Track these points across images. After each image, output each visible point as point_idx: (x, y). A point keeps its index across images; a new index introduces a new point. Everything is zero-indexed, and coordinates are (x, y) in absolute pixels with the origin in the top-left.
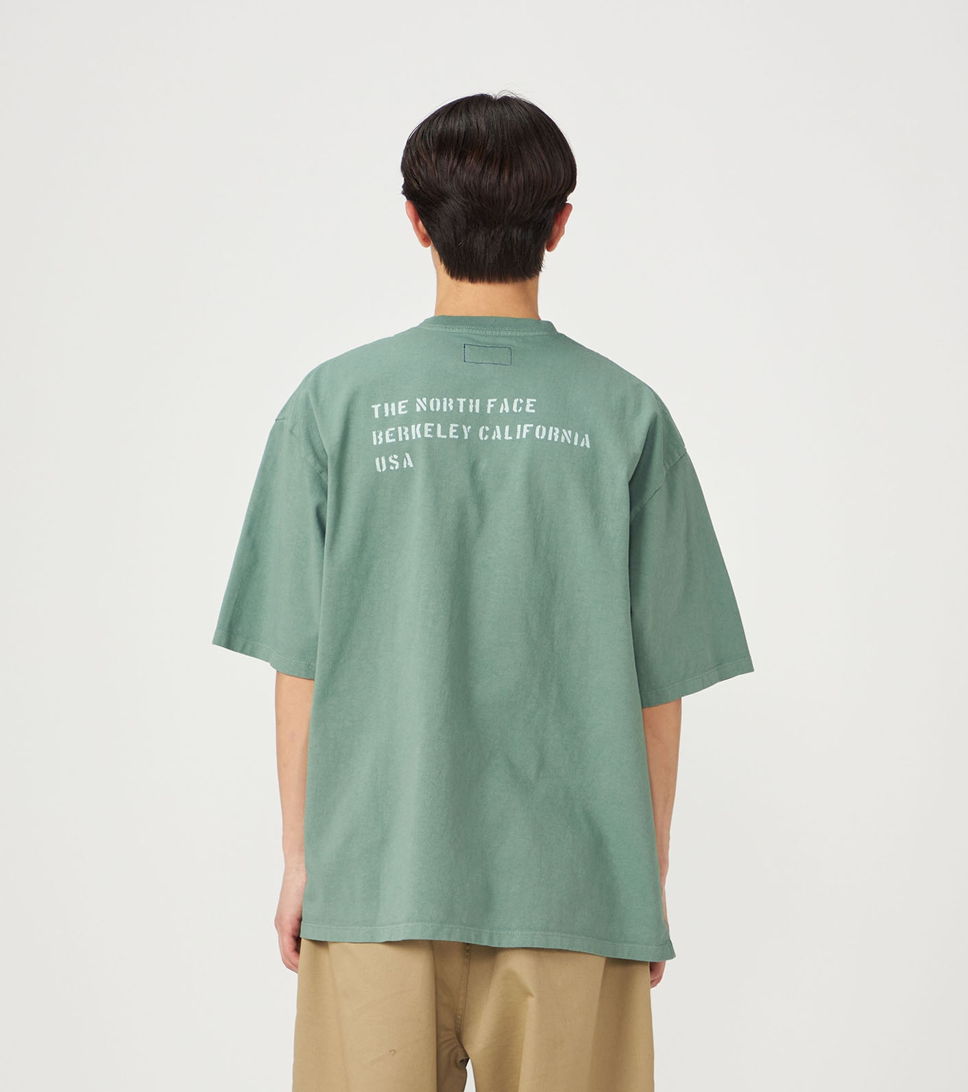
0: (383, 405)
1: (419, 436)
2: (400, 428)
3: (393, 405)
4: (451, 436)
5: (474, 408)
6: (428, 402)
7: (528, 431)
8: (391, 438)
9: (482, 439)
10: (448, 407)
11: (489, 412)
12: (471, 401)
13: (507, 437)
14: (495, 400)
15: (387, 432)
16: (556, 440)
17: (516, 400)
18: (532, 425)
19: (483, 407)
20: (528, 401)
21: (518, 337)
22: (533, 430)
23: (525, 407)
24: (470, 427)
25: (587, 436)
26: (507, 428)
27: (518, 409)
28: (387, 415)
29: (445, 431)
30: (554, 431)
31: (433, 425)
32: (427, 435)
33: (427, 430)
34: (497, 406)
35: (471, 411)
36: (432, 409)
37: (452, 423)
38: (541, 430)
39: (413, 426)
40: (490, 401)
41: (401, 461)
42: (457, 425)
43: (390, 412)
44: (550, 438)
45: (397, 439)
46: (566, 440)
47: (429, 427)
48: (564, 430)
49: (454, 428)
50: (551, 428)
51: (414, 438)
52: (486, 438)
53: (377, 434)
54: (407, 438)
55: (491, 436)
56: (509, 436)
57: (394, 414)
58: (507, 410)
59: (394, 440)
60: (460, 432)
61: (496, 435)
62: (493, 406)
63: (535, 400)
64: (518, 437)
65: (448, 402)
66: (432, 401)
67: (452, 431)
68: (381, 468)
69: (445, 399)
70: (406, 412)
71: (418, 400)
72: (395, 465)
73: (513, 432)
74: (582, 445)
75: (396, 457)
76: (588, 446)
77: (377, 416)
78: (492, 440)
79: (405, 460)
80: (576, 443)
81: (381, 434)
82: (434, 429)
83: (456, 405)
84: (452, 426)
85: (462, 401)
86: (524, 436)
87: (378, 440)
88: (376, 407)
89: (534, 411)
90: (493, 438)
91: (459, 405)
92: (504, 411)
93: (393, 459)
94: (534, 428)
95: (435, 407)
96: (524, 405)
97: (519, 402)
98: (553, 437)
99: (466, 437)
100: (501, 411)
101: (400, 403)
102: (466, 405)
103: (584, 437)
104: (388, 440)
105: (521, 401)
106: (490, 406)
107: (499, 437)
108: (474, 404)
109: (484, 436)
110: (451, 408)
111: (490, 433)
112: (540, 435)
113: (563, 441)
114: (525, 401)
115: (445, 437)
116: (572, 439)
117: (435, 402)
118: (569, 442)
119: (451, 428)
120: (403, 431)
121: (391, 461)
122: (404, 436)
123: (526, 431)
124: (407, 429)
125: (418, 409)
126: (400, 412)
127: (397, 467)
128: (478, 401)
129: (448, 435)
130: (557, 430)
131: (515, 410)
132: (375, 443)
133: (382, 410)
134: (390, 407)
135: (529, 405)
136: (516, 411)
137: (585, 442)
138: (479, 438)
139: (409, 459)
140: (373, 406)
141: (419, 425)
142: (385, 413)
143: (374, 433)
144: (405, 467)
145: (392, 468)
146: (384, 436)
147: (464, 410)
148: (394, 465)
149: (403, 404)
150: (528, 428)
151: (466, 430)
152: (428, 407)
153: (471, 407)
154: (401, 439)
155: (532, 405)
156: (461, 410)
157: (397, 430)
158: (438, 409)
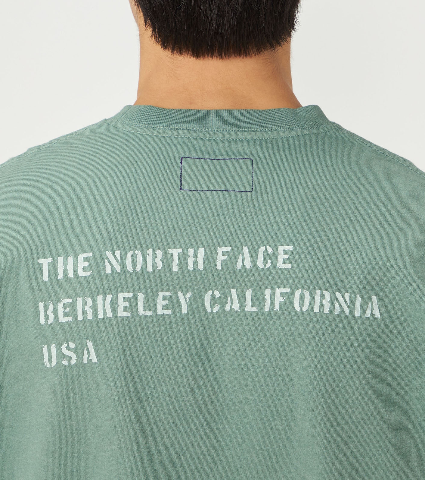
0: (55, 261)
1: (110, 315)
2: (79, 300)
3: (70, 260)
4: (160, 311)
5: (196, 263)
6: (124, 258)
7: (282, 299)
8: (66, 315)
9: (209, 310)
10: (154, 265)
11: (219, 267)
12: (191, 252)
13: (249, 308)
14: (228, 249)
15: (61, 305)
16: (326, 311)
17: (262, 249)
18: (288, 290)
19: (210, 260)
20: (281, 249)
21: (263, 140)
22: (289, 297)
23: (277, 259)
24: (189, 294)
25: (374, 298)
26: (249, 293)
27: (265, 263)
28: (61, 276)
29: (151, 305)
30: (323, 297)
31: (130, 295)
32: (121, 313)
33: (121, 304)
34: (232, 257)
35: (191, 267)
36: (130, 268)
37: (161, 290)
38: (302, 297)
39: (100, 298)
40: (220, 250)
41: (79, 352)
42: (168, 294)
43: (66, 271)
44: (317, 309)
45: (75, 317)
46: (342, 311)
47: (125, 299)
48: (338, 295)
49: (164, 298)
50: (318, 292)
51: (101, 316)
52: (216, 309)
53: (46, 308)
54: (90, 316)
55: (223, 305)
56: (252, 306)
57: (71, 274)
58: (248, 264)
59: (70, 319)
60: (173, 302)
61: (232, 303)
62: (225, 257)
63: (290, 248)
64: (267, 308)
65: (155, 256)
66: (129, 256)
67: (161, 302)
68: (50, 361)
69: (150, 252)
70: (88, 274)
71: (109, 254)
72: (71, 358)
73: (258, 300)
74: (368, 314)
75: (72, 345)
76: (377, 314)
77: (46, 277)
78: (226, 312)
79: (85, 349)
80: (357, 313)
81: (51, 307)
82: (133, 301)
83: (167, 259)
84: (161, 294)
85: (175, 252)
86: (277, 307)
87: (47, 317)
88: (45, 262)
89: (289, 266)
90: (228, 308)
91: (172, 260)
92: (243, 267)
93: (68, 348)
94: (291, 296)
95: (134, 265)
96: (274, 256)
97: (266, 252)
98: (322, 306)
99: (184, 310)
100: (239, 266)
101: (81, 257)
102: (183, 258)
103: (371, 301)
104: (62, 319)
105: (270, 250)
106: (220, 258)
107: (236, 306)
108: (196, 255)
109: (212, 306)
110: (160, 265)
111: (222, 301)
112: (302, 304)
113: (337, 312)
114: (276, 250)
115: (150, 313)
116: (352, 308)
117: (134, 257)
118: (347, 312)
119: (160, 298)
120: (84, 304)
121: (65, 351)
122: (85, 313)
123: (279, 299)
124: (89, 302)
125: (108, 270)
126: (81, 273)
127: (73, 362)
128: (201, 251)
129: (155, 310)
130: (327, 294)
131: (260, 265)
132: (42, 321)
133: (53, 267)
134: (66, 263)
135: (282, 257)
136: (262, 266)
137: (373, 309)
138: (206, 310)
139: (92, 350)
140: (40, 261)
141: (109, 297)
142: (57, 274)
143: (41, 305)
144: (85, 361)
145: (65, 362)
146: (55, 312)
147: (179, 269)
148: (69, 358)
149: (85, 260)
150: (282, 294)
151: (183, 299)
152: (123, 264)
153: (191, 261)
154: (80, 317)
155: (287, 256)
156: (175, 268)
157: (75, 302)
158: (139, 268)
